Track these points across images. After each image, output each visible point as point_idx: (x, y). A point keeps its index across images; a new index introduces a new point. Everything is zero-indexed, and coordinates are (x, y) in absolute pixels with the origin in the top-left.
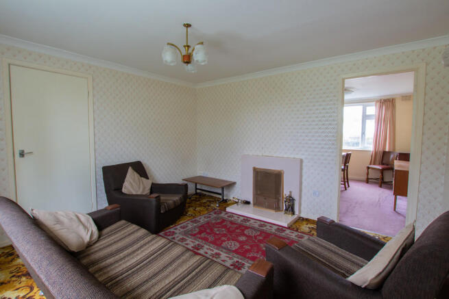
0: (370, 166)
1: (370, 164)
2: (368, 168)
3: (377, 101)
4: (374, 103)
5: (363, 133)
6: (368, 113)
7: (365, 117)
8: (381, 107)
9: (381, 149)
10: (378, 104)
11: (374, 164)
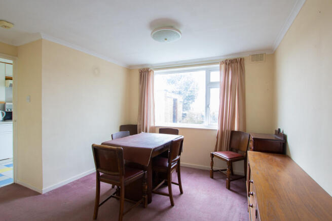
0: (215, 153)
1: (216, 151)
2: (213, 156)
3: (222, 63)
4: (218, 65)
5: (207, 106)
6: (212, 80)
7: (209, 85)
8: (226, 71)
9: (228, 128)
10: (223, 66)
11: (220, 150)
